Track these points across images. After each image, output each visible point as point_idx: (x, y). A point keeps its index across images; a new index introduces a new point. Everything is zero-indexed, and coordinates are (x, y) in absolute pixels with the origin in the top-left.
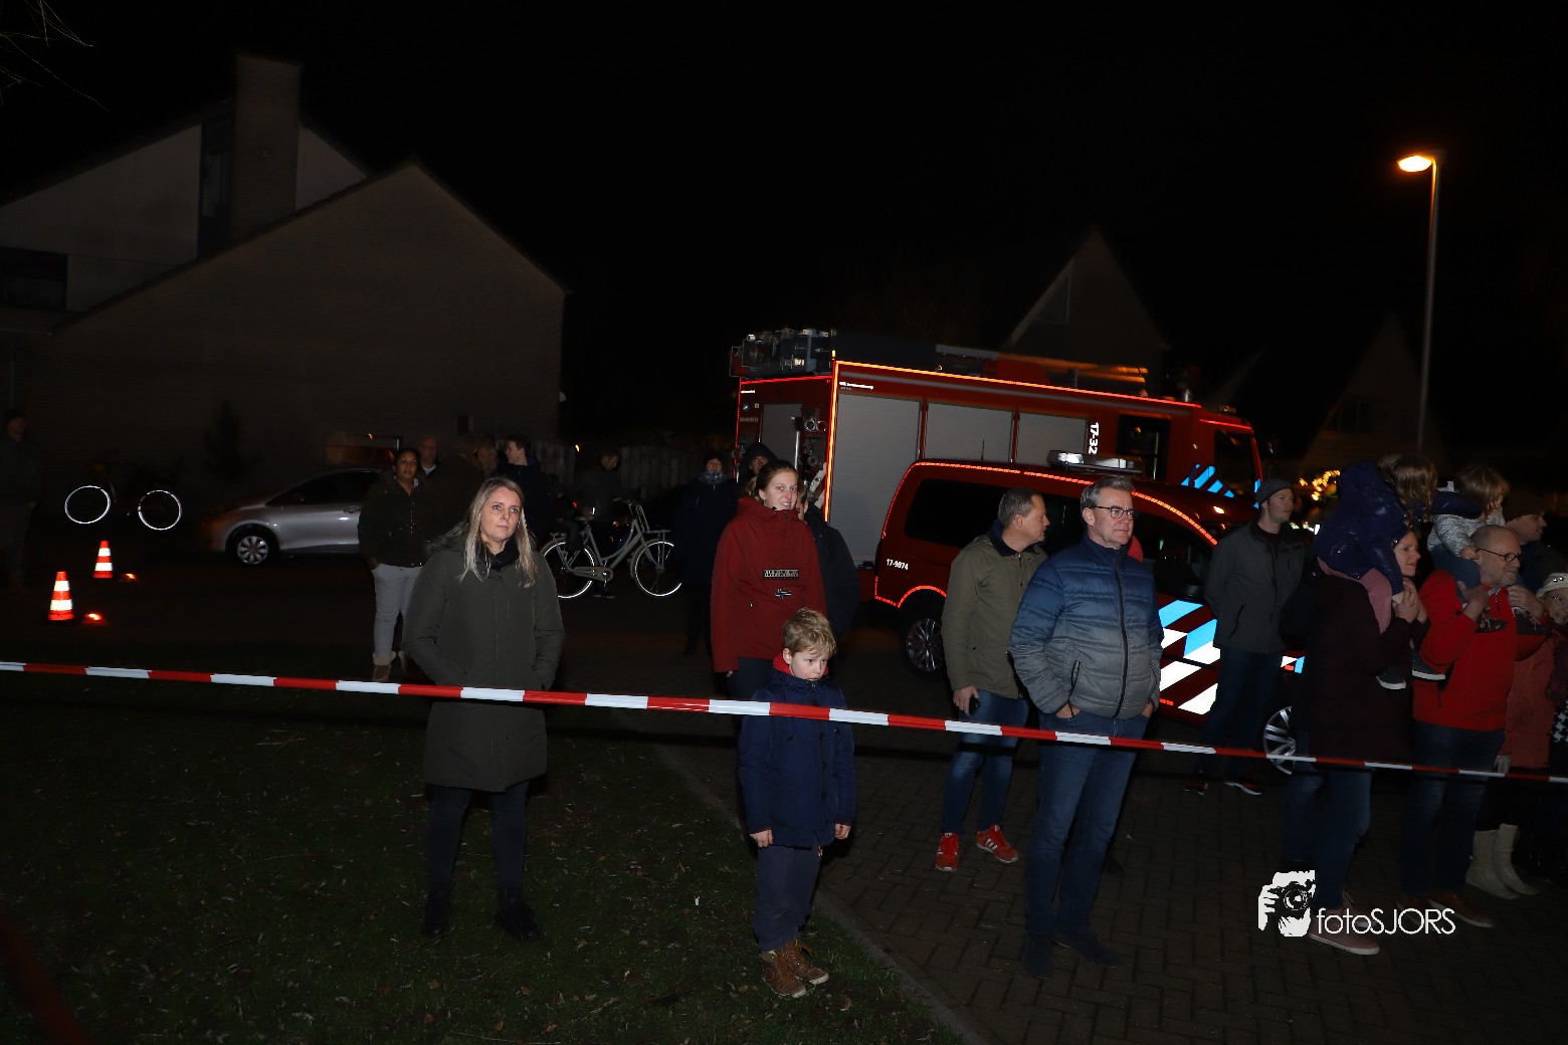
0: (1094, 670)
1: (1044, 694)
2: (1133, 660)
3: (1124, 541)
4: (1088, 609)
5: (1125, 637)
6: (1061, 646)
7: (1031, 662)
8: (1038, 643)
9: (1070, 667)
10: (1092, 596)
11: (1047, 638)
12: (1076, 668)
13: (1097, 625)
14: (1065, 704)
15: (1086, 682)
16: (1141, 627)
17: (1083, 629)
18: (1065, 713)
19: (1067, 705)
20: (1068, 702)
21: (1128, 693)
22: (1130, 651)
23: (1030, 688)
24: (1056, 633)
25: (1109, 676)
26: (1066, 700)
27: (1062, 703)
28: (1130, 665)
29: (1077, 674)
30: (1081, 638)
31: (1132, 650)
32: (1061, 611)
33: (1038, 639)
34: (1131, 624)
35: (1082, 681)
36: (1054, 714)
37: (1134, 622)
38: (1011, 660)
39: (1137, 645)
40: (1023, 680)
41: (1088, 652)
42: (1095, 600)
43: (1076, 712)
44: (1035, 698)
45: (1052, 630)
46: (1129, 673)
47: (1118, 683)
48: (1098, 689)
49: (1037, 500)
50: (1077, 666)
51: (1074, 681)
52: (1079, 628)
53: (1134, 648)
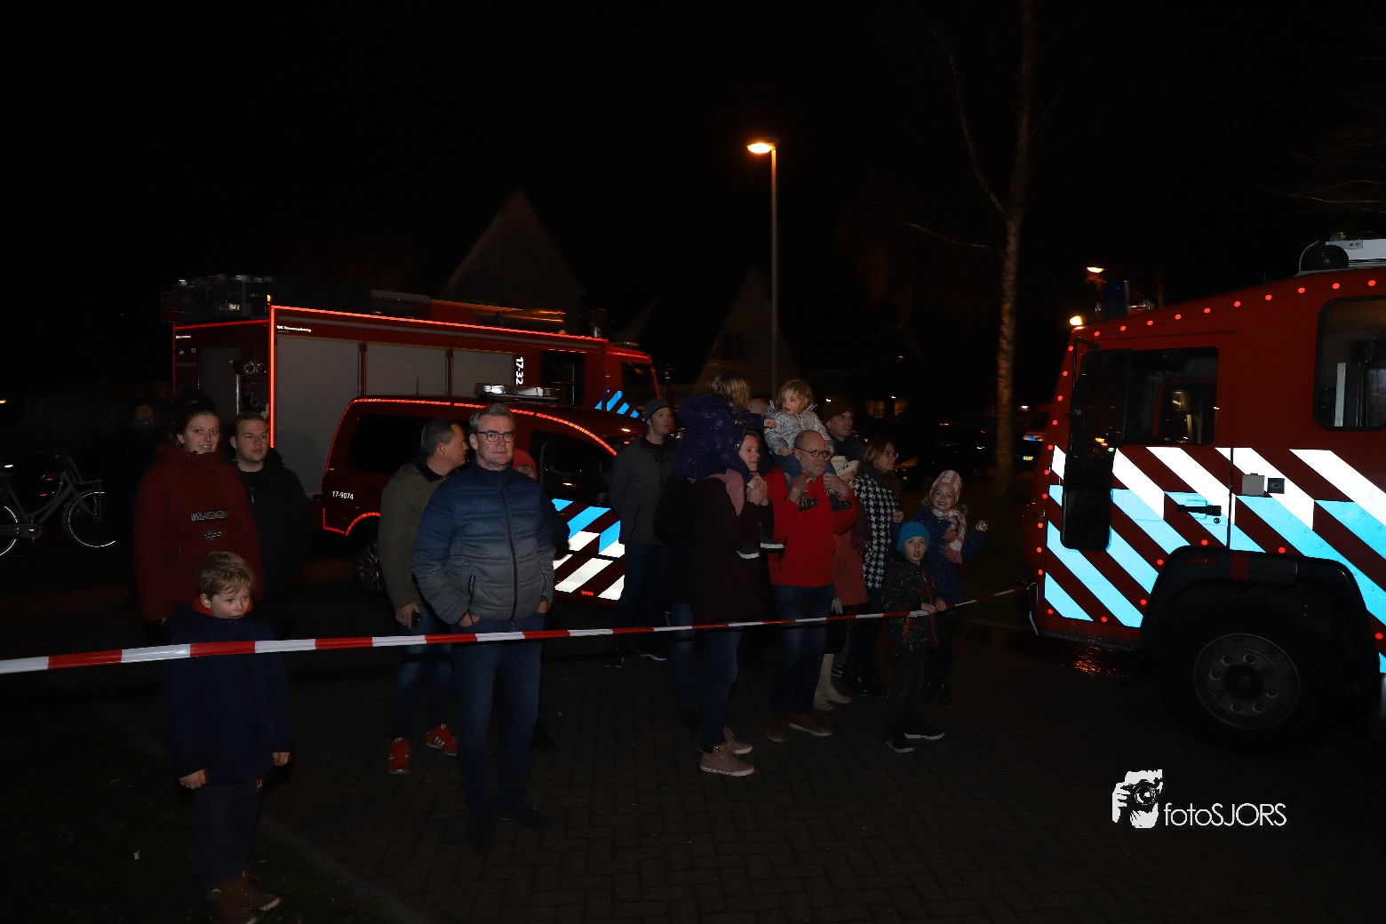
0: (487, 581)
1: (447, 606)
2: (521, 568)
3: (505, 462)
4: (480, 528)
5: (512, 547)
6: (458, 563)
7: (433, 579)
8: (435, 563)
9: (467, 581)
10: (480, 516)
11: (445, 558)
12: (471, 581)
13: (487, 542)
14: (465, 614)
15: (481, 593)
16: (529, 537)
17: (475, 547)
18: (467, 622)
19: (467, 615)
20: (468, 611)
21: (519, 597)
23: (432, 604)
24: (452, 552)
25: (500, 585)
26: (465, 610)
27: (464, 612)
28: (519, 573)
29: (473, 585)
30: (473, 555)
31: (519, 560)
32: (454, 533)
33: (436, 559)
34: (518, 536)
35: (478, 591)
36: (459, 623)
37: (521, 533)
38: (415, 580)
39: (525, 554)
41: (481, 566)
42: (483, 519)
43: (476, 619)
44: (439, 612)
45: (448, 550)
46: (520, 579)
47: (510, 591)
48: (496, 597)
50: (472, 579)
51: (472, 594)
52: (472, 546)
53: (522, 557)
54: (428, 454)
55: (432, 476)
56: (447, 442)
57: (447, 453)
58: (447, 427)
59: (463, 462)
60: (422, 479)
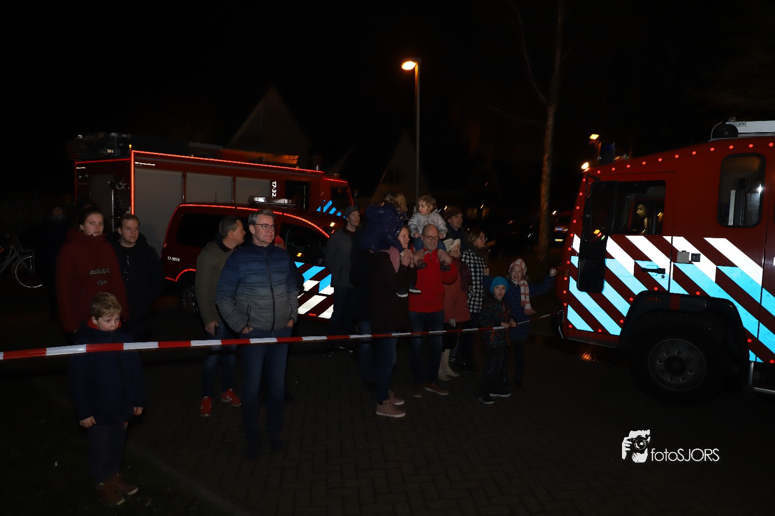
0: (258, 309)
1: (236, 323)
2: (277, 301)
3: (270, 241)
4: (253, 279)
5: (272, 289)
6: (242, 298)
7: (227, 307)
8: (228, 298)
9: (246, 308)
10: (254, 272)
11: (234, 296)
12: (249, 308)
13: (258, 286)
14: (245, 327)
15: (255, 315)
16: (282, 284)
17: (251, 289)
18: (246, 331)
19: (246, 327)
20: (247, 325)
21: (276, 318)
22: (275, 297)
23: (226, 321)
24: (238, 292)
25: (265, 311)
26: (245, 325)
27: (243, 327)
28: (276, 304)
29: (250, 311)
30: (249, 294)
31: (276, 297)
32: (239, 282)
33: (228, 296)
34: (275, 284)
35: (253, 314)
36: (241, 332)
37: (277, 282)
39: (280, 294)
40: (223, 317)
41: (254, 300)
42: (255, 274)
43: (251, 329)
45: (236, 291)
46: (276, 308)
47: (270, 314)
48: (263, 319)
49: (238, 222)
51: (249, 315)
52: (248, 289)
53: (278, 295)
54: (224, 236)
55: (226, 249)
56: (234, 230)
57: (234, 236)
58: (234, 221)
59: (243, 241)
60: (221, 251)
